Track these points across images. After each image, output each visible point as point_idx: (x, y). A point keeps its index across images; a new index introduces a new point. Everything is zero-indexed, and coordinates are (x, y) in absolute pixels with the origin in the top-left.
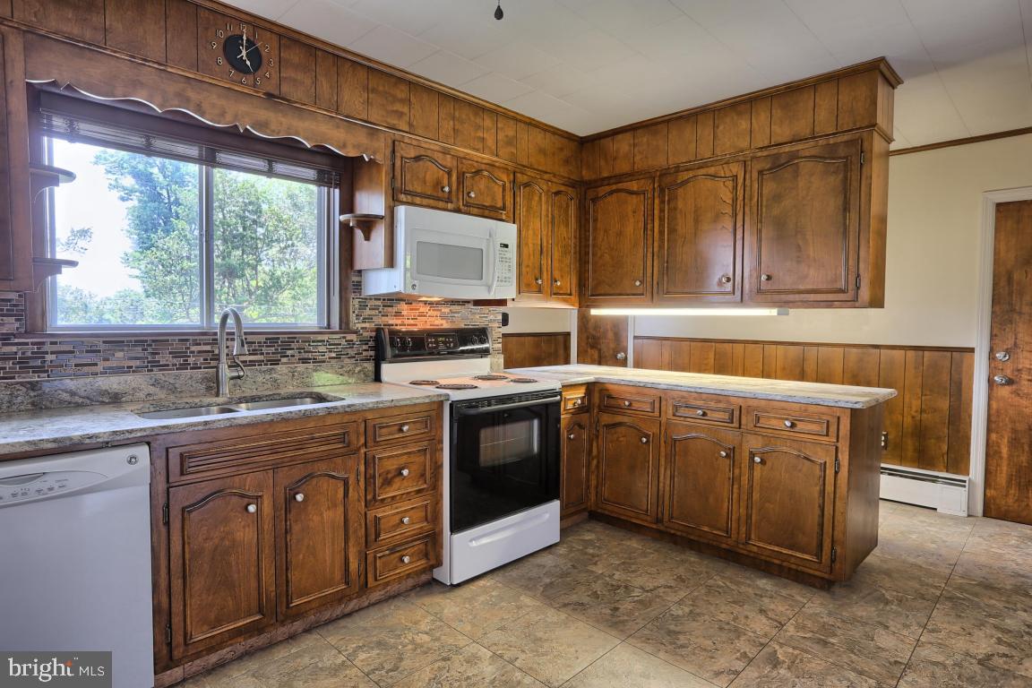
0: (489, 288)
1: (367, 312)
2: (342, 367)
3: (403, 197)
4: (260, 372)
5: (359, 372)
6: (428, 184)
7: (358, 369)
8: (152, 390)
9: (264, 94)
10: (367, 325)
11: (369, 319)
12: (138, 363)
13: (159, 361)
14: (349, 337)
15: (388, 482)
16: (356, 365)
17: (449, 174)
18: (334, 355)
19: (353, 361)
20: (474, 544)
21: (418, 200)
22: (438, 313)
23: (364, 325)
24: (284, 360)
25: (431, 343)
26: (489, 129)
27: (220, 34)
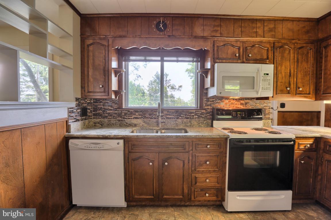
0: (257, 92)
1: (209, 103)
2: (199, 121)
3: (218, 61)
5: (206, 123)
6: (229, 54)
7: (205, 122)
8: (143, 124)
9: (168, 36)
10: (209, 107)
11: (210, 105)
12: (141, 116)
13: (146, 116)
14: (203, 111)
15: (201, 165)
16: (205, 121)
17: (239, 49)
18: (197, 117)
19: (204, 119)
20: (238, 198)
21: (224, 61)
22: (239, 103)
23: (208, 107)
24: (180, 118)
25: (234, 114)
26: (259, 27)
27: (155, 22)
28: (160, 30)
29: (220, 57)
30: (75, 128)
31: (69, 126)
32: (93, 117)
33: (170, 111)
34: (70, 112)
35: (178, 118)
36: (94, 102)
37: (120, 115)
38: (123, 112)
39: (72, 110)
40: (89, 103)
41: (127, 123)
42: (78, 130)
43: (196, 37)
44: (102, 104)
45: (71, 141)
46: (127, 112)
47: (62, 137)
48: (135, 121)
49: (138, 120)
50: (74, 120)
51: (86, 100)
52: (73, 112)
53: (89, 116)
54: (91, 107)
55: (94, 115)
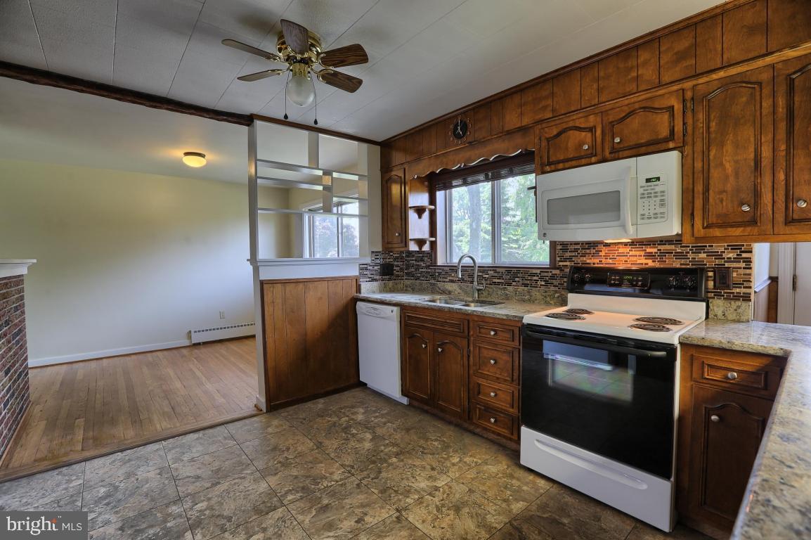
1: (568, 254)
2: (546, 292)
3: (547, 168)
4: (500, 289)
5: (558, 297)
6: (570, 150)
7: (557, 295)
8: (459, 291)
9: (468, 143)
10: (568, 263)
11: (570, 259)
14: (554, 272)
15: (484, 364)
16: (556, 292)
18: (543, 283)
19: (557, 288)
21: (561, 166)
22: (643, 253)
23: (565, 263)
24: (514, 283)
25: (614, 280)
27: (452, 127)
28: (458, 137)
29: (553, 159)
30: (369, 289)
31: (360, 285)
32: (405, 277)
33: (498, 270)
34: (363, 268)
35: (510, 285)
36: (407, 256)
37: (433, 276)
38: (437, 271)
39: (365, 266)
40: (397, 258)
41: (439, 289)
42: (374, 292)
43: (510, 133)
44: (414, 259)
45: (359, 304)
46: (440, 271)
47: (350, 297)
48: (449, 286)
49: (453, 284)
50: (368, 280)
51: (391, 254)
52: (366, 269)
53: (398, 276)
54: (402, 263)
55: (408, 274)
